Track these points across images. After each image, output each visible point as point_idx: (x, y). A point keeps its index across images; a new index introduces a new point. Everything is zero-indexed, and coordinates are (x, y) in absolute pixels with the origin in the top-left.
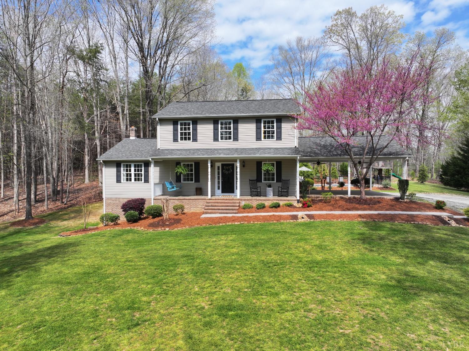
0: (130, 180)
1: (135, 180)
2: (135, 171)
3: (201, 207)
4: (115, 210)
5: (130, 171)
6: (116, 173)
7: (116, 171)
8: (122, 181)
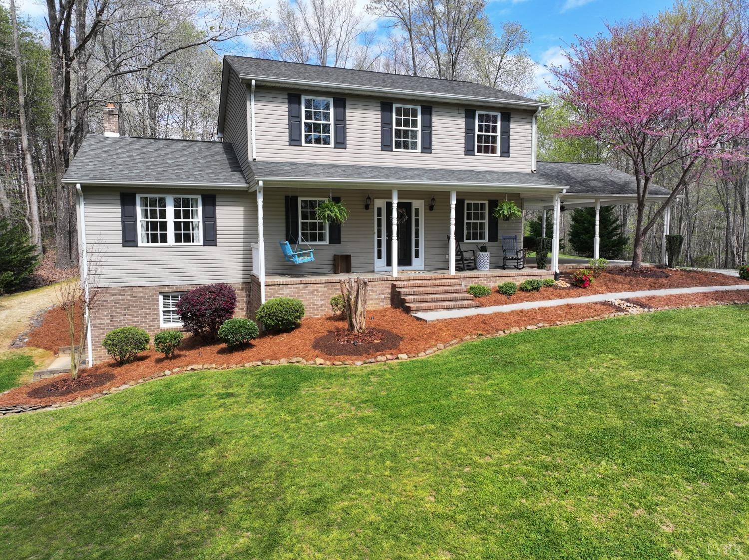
0: (164, 239)
1: (178, 239)
2: (177, 215)
3: (376, 297)
4: (122, 318)
5: (163, 214)
6: (120, 219)
7: (120, 215)
8: (140, 243)
